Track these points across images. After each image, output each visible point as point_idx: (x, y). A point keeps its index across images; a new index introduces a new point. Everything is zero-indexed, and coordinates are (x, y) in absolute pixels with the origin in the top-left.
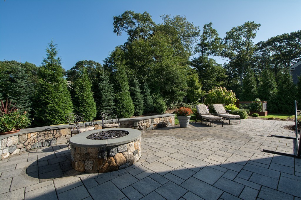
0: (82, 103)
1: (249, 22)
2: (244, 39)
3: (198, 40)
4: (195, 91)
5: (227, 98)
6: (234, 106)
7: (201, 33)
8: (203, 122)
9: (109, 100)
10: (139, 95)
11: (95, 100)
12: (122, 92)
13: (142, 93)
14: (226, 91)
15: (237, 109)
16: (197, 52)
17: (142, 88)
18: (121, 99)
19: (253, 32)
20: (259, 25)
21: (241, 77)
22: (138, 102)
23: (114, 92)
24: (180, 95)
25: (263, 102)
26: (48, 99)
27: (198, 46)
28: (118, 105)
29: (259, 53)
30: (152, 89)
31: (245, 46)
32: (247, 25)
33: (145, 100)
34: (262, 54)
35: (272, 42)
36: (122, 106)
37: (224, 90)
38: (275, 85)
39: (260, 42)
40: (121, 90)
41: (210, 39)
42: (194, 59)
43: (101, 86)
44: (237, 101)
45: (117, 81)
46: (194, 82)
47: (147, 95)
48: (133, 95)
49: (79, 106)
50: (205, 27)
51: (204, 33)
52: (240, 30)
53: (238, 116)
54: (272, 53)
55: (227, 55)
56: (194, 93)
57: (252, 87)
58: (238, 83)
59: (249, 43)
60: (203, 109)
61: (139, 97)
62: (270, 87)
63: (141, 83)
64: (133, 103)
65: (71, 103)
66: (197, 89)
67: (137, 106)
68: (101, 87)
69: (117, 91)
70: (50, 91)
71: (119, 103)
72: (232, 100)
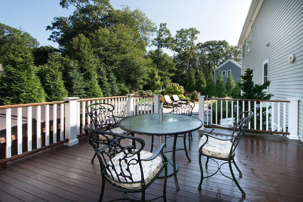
0: (54, 91)
1: (193, 28)
2: (189, 39)
3: (155, 34)
4: (155, 82)
5: (179, 91)
6: (183, 96)
7: (158, 29)
8: (168, 106)
9: (80, 88)
10: (107, 84)
11: (67, 89)
12: (91, 80)
13: (108, 81)
14: (178, 86)
15: (185, 98)
16: (154, 45)
17: (108, 77)
18: (91, 88)
19: (196, 35)
20: (199, 32)
21: (186, 69)
22: (106, 90)
23: (84, 81)
24: (141, 84)
25: (198, 93)
26: (20, 88)
27: (154, 40)
28: (89, 93)
29: (199, 51)
30: (118, 78)
31: (190, 45)
32: (191, 29)
33: (112, 88)
34: (201, 53)
35: (207, 45)
36: (93, 94)
37: (177, 85)
38: (205, 82)
39: (200, 43)
40: (90, 79)
41: (164, 37)
42: (150, 51)
43: (71, 74)
44: (185, 93)
45: (85, 70)
46: (154, 75)
47: (113, 84)
48: (101, 83)
49: (51, 94)
50: (161, 26)
51: (160, 30)
52: (187, 32)
53: (186, 102)
54: (207, 53)
55: (177, 50)
56: (155, 84)
57: (193, 82)
58: (184, 73)
59: (192, 43)
60: (167, 98)
61: (107, 86)
62: (203, 83)
63: (108, 72)
64: (102, 91)
65: (43, 91)
66: (157, 81)
67: (105, 93)
68: (71, 76)
69: (87, 80)
70: (23, 80)
71: (89, 91)
72: (182, 92)
